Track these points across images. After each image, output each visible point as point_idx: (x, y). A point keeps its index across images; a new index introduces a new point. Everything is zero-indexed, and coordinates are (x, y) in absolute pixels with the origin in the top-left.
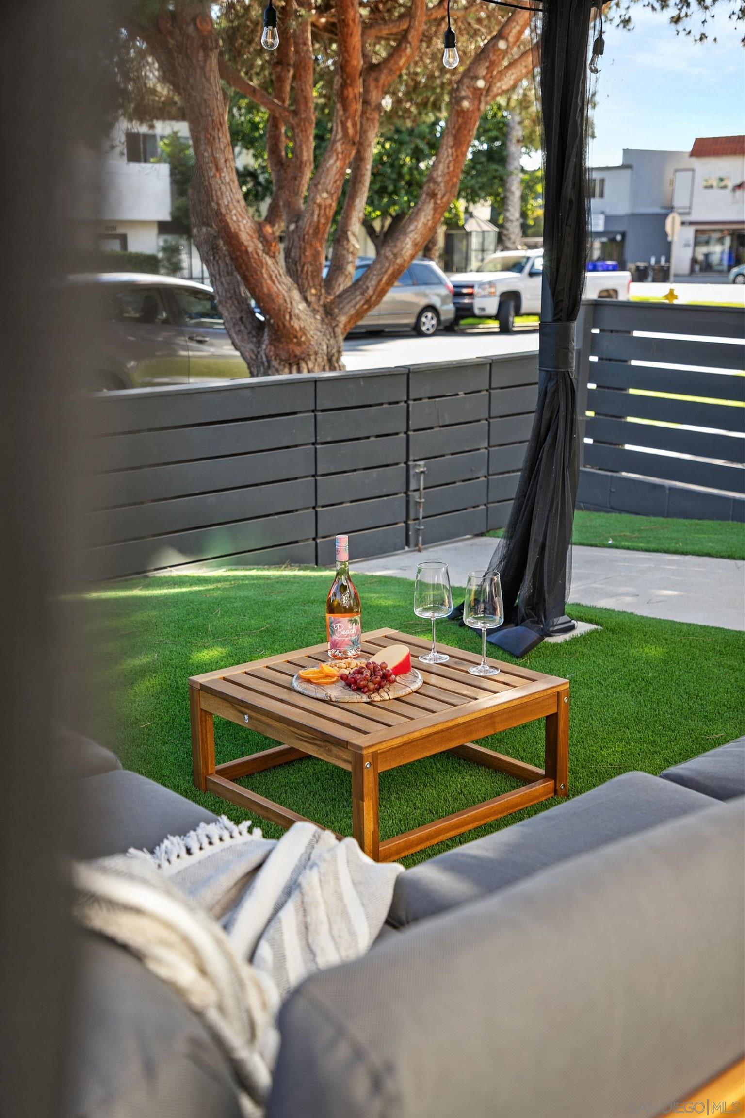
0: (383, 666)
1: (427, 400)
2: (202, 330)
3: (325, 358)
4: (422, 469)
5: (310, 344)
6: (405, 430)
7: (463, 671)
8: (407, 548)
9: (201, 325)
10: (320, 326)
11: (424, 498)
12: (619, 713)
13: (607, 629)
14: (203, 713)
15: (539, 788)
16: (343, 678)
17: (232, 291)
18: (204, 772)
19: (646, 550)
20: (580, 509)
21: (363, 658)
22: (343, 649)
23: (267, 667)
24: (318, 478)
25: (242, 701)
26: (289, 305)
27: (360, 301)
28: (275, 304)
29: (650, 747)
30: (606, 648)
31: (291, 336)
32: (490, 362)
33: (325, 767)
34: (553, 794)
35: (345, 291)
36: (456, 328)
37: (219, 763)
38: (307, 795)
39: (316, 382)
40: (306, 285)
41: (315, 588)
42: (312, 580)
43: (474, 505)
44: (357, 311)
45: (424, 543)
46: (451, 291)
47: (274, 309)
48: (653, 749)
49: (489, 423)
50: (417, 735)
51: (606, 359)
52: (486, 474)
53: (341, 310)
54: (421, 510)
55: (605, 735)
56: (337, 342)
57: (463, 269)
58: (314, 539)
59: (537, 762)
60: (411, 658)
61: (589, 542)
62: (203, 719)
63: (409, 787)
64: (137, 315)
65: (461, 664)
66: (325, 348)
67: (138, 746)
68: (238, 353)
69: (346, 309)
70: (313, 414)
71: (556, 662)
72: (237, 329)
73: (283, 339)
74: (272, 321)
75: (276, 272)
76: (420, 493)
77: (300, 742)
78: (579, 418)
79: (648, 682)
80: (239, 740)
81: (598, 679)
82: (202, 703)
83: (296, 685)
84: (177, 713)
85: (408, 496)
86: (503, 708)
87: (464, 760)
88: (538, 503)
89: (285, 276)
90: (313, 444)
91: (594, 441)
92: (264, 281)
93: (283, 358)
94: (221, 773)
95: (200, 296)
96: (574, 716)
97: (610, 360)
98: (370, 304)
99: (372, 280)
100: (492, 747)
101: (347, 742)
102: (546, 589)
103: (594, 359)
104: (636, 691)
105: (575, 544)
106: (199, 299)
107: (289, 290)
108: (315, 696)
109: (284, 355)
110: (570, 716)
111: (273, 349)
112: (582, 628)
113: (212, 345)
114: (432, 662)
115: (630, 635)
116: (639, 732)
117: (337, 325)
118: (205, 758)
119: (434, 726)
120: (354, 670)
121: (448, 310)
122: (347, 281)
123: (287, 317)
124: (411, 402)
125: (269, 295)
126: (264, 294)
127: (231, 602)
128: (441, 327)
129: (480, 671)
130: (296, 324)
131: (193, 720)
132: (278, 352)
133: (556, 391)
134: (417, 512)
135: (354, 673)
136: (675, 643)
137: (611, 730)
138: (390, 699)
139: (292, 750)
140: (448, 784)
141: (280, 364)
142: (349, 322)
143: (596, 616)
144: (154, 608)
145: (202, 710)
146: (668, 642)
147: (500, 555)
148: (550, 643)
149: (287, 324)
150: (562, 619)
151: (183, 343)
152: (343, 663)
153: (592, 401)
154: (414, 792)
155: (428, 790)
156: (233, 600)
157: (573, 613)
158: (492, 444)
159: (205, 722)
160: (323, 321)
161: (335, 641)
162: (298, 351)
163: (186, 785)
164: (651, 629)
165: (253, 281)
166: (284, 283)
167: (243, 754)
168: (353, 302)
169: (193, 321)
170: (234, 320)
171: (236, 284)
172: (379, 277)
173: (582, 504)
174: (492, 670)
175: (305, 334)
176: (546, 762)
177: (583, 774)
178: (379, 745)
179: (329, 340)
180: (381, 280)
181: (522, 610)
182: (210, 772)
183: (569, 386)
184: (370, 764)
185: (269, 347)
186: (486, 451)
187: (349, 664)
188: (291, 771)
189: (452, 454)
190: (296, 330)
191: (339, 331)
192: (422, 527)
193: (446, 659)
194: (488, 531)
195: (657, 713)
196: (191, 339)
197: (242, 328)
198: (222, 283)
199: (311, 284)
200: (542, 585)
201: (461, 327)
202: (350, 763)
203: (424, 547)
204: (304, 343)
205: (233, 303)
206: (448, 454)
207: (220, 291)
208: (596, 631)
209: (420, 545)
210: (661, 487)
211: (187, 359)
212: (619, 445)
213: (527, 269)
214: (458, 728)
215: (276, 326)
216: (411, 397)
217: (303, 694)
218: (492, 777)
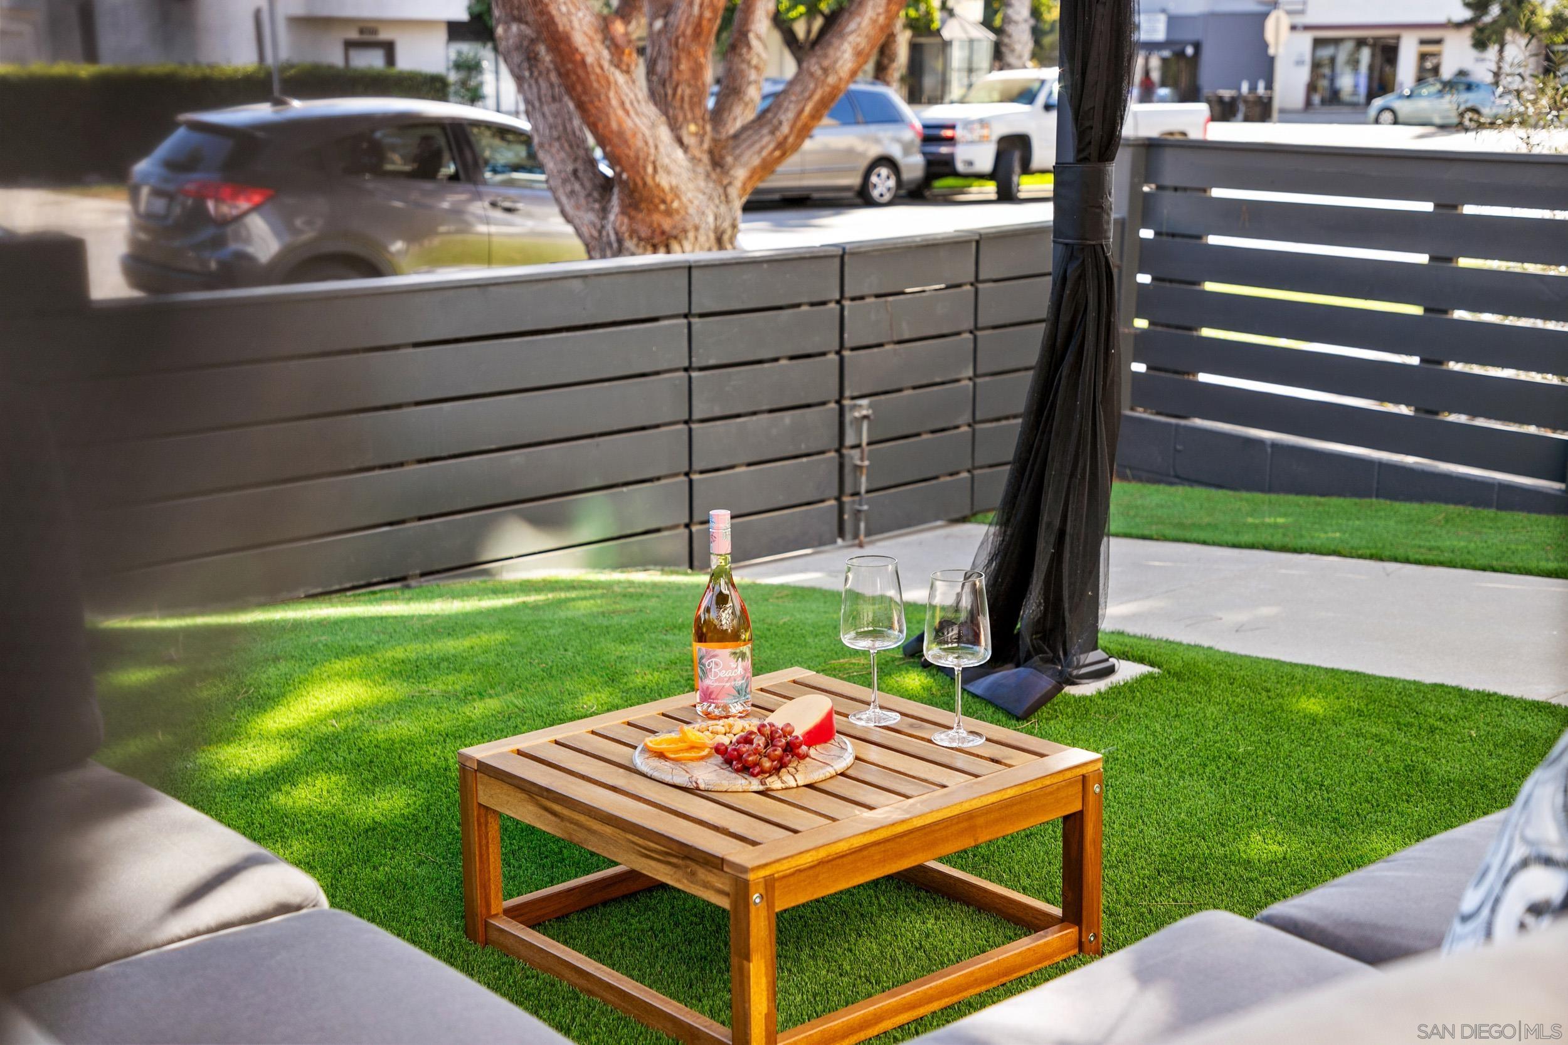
0: (787, 731)
1: (873, 300)
2: (512, 192)
3: (712, 236)
4: (865, 412)
5: (687, 213)
6: (837, 348)
7: (923, 739)
8: (840, 541)
9: (511, 183)
10: (702, 184)
11: (868, 459)
12: (1190, 814)
13: (1169, 673)
14: (483, 812)
15: (1053, 939)
16: (719, 750)
17: (561, 128)
18: (484, 911)
19: (1235, 546)
20: (1123, 478)
21: (755, 716)
22: (721, 702)
23: (593, 732)
24: (694, 426)
25: (548, 790)
26: (652, 151)
27: (768, 144)
28: (629, 147)
29: (1242, 871)
30: (1168, 704)
31: (657, 201)
32: (977, 237)
33: (690, 903)
34: (1077, 950)
35: (744, 128)
36: (927, 193)
37: (511, 896)
38: (657, 950)
39: (690, 268)
40: (681, 118)
41: (686, 604)
42: (681, 593)
43: (951, 470)
44: (764, 161)
45: (869, 533)
46: (918, 133)
47: (628, 156)
48: (1246, 875)
49: (975, 339)
50: (843, 847)
51: (1168, 234)
52: (971, 421)
53: (737, 158)
54: (864, 479)
55: (1165, 851)
56: (730, 210)
57: (938, 99)
58: (687, 526)
59: (1050, 895)
60: (835, 716)
61: (1140, 532)
62: (482, 820)
63: (831, 938)
64: (407, 168)
65: (920, 727)
66: (711, 219)
67: (375, 868)
68: (569, 229)
69: (745, 158)
70: (685, 321)
71: (1083, 726)
72: (568, 188)
73: (643, 205)
74: (625, 176)
75: (632, 96)
76: (862, 452)
77: (644, 860)
78: (1123, 330)
79: (1238, 762)
80: (546, 857)
81: (1153, 755)
82: (480, 793)
83: (640, 761)
84: (445, 813)
85: (841, 456)
86: (990, 801)
87: (927, 892)
88: (1053, 460)
89: (646, 102)
90: (686, 370)
91: (1148, 368)
92: (611, 111)
93: (643, 235)
94: (513, 913)
95: (510, 137)
96: (1113, 817)
97: (1173, 235)
98: (784, 149)
99: (787, 109)
100: (975, 870)
101: (723, 860)
102: (1066, 606)
103: (1147, 234)
104: (1218, 775)
105: (1117, 535)
106: (509, 142)
107: (653, 126)
108: (671, 782)
109: (644, 232)
110: (1105, 816)
111: (626, 220)
112: (1127, 671)
113: (529, 215)
114: (872, 725)
115: (1207, 682)
116: (1223, 845)
117: (730, 184)
118: (485, 887)
119: (871, 831)
120: (737, 736)
121: (914, 164)
122: (747, 112)
123: (650, 170)
124: (846, 303)
125: (621, 134)
126: (612, 132)
127: (544, 628)
128: (902, 192)
129: (952, 740)
130: (664, 180)
131: (464, 823)
132: (635, 226)
133: (1081, 277)
134: (857, 482)
135: (738, 742)
136: (1283, 697)
137: (1174, 841)
138: (798, 786)
139: (632, 875)
140: (898, 933)
141: (637, 245)
142: (750, 178)
143: (1150, 652)
144: (416, 637)
145: (480, 805)
146: (1272, 694)
147: (989, 548)
148: (1074, 696)
149: (649, 181)
150: (1093, 656)
151: (480, 212)
152: (720, 726)
153: (1145, 302)
154: (840, 946)
155: (864, 943)
156: (548, 625)
157: (1112, 646)
158: (980, 371)
159: (486, 825)
160: (708, 176)
161: (708, 688)
162: (667, 224)
163: (453, 935)
164: (1242, 673)
165: (594, 111)
166: (643, 114)
167: (552, 882)
168: (757, 147)
169: (499, 178)
170: (563, 175)
171: (567, 117)
172: (801, 105)
173: (1128, 472)
174: (971, 737)
175: (677, 196)
176: (1064, 895)
177: (1127, 915)
178: (777, 865)
179: (717, 207)
180: (802, 111)
181: (1027, 641)
182: (493, 913)
183: (1104, 269)
184: (762, 896)
185: (620, 217)
186: (971, 384)
187: (731, 727)
188: (633, 911)
189: (914, 388)
190: (663, 191)
191: (733, 192)
192: (865, 507)
193: (894, 719)
194: (974, 514)
195: (1253, 813)
196: (494, 205)
197: (577, 187)
198: (544, 115)
199: (689, 116)
200: (1059, 599)
201: (936, 191)
202: (727, 894)
203: (868, 539)
204: (677, 211)
205: (562, 147)
206: (907, 388)
207: (541, 127)
208: (1151, 676)
209: (862, 537)
210: (1259, 443)
211: (486, 238)
212: (1188, 374)
213: (1041, 99)
214: (912, 836)
215: (631, 185)
216: (847, 294)
217: (650, 778)
218: (972, 920)
